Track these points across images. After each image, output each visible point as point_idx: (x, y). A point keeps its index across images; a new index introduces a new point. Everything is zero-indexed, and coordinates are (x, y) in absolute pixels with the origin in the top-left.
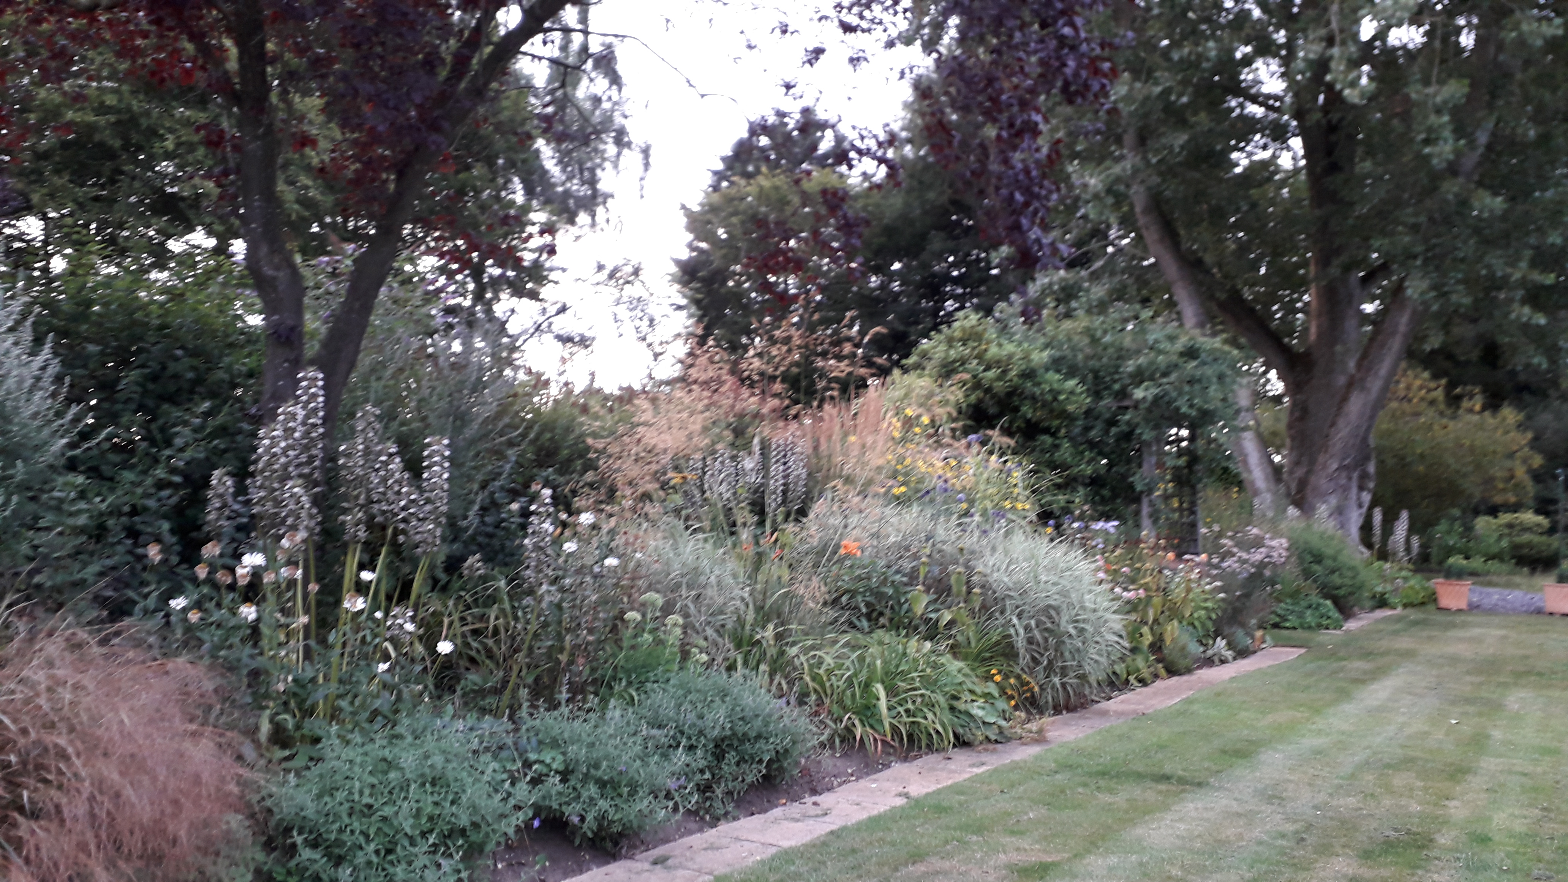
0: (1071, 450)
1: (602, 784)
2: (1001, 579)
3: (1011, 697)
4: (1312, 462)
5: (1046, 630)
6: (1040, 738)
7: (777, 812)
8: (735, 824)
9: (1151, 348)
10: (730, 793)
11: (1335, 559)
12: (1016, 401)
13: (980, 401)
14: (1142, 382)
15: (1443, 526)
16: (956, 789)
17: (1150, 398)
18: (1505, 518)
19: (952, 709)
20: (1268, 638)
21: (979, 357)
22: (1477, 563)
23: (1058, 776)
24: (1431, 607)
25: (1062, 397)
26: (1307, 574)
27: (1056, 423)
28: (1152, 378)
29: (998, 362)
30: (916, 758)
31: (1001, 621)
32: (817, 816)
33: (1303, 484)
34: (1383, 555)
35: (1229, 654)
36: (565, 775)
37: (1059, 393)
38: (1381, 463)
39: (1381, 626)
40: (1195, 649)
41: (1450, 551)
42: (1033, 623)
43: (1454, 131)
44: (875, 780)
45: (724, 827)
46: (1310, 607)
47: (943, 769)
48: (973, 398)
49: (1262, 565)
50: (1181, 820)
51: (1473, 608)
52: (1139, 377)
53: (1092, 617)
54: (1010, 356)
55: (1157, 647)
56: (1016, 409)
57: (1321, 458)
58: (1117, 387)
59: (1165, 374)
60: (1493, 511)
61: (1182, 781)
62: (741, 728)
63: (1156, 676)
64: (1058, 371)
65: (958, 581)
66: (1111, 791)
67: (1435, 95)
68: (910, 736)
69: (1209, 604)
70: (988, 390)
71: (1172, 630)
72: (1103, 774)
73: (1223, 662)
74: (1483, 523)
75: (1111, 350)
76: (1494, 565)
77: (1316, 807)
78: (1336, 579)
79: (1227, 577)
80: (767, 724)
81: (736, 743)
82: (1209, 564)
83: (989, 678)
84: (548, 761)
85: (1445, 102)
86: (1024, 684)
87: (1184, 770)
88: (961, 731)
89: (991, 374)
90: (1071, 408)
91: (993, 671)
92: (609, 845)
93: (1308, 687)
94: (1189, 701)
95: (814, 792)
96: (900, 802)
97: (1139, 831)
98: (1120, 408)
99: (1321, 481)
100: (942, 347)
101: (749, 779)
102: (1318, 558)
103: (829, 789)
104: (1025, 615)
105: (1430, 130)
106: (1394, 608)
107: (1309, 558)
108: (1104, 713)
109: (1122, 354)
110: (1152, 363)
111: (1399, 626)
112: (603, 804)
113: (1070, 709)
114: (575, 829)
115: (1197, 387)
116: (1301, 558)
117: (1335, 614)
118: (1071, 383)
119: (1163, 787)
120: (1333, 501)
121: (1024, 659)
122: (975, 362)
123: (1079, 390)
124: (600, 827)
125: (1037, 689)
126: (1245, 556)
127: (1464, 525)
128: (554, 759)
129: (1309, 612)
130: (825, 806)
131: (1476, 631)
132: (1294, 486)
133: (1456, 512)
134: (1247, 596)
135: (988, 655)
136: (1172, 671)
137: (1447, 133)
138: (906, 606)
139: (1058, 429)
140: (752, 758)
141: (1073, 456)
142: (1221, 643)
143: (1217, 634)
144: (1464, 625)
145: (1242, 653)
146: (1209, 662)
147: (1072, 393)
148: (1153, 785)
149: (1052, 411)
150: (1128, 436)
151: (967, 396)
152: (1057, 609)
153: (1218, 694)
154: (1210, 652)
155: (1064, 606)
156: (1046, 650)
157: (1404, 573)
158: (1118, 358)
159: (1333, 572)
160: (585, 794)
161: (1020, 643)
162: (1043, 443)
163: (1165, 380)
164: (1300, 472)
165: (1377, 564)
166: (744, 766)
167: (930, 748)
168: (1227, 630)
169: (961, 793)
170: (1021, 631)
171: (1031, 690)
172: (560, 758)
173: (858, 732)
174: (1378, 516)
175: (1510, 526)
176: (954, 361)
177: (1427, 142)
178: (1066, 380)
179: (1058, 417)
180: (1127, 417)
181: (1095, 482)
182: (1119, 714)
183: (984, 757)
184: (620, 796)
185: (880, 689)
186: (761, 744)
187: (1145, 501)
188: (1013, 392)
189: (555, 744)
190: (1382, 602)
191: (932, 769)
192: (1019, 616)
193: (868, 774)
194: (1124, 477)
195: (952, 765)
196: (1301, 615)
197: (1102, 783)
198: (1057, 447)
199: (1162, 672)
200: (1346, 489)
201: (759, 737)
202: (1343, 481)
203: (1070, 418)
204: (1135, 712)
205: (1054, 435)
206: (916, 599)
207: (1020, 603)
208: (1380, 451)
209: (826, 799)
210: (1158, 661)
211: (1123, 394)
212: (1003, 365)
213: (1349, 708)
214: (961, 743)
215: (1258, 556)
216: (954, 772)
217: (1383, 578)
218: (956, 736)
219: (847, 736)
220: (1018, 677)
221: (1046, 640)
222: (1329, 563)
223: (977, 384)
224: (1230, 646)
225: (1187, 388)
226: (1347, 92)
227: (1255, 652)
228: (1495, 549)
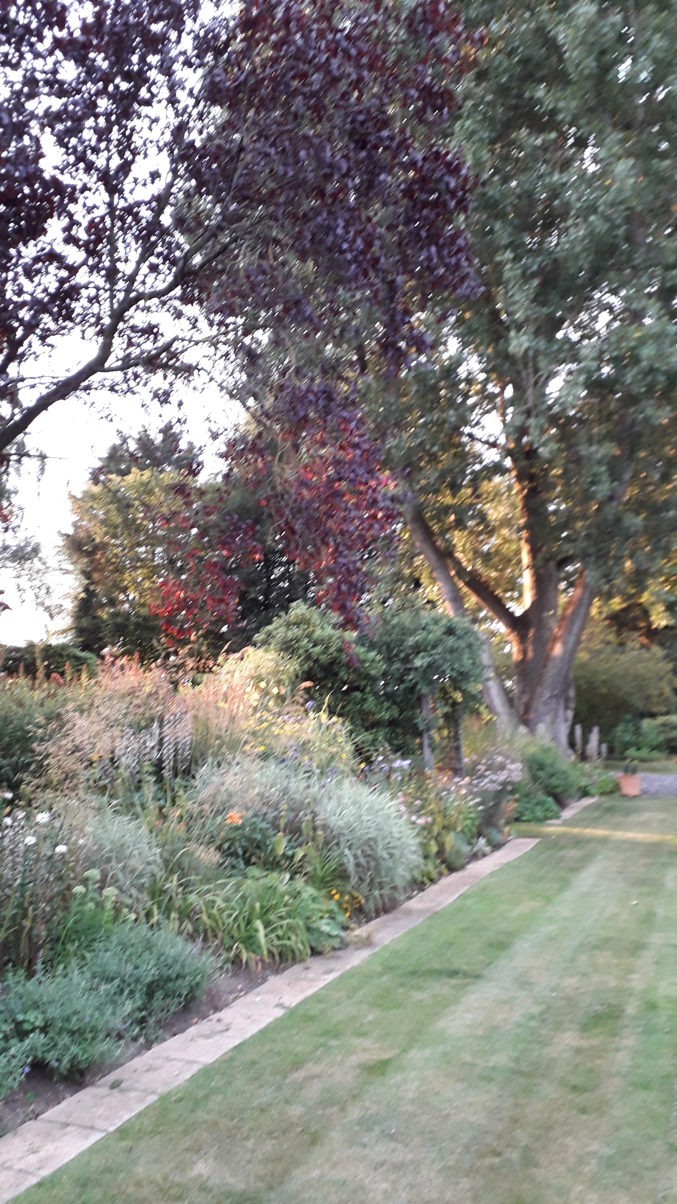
0: (375, 702)
1: (72, 1033)
2: (336, 822)
3: (346, 910)
4: (532, 692)
5: (369, 856)
6: (367, 942)
7: (192, 1031)
8: (165, 1045)
9: (424, 629)
10: (159, 1022)
11: (552, 766)
12: (335, 668)
13: (311, 669)
14: (418, 653)
15: (621, 727)
16: (316, 998)
17: (425, 664)
18: (661, 720)
19: (309, 929)
20: (513, 832)
21: (309, 636)
22: (644, 753)
23: (384, 978)
24: (617, 795)
25: (367, 665)
26: (535, 779)
27: (364, 683)
28: (425, 650)
29: (322, 640)
30: (285, 969)
31: (337, 853)
32: (222, 1031)
33: (528, 708)
34: (584, 757)
35: (488, 849)
36: (44, 1030)
37: (364, 661)
38: (578, 689)
39: (586, 815)
40: (466, 849)
41: (627, 746)
42: (359, 852)
43: (610, 476)
44: (258, 994)
45: (156, 1049)
46: (537, 804)
47: (305, 978)
48: (306, 667)
49: (505, 784)
50: (468, 1011)
51: (644, 792)
52: (418, 649)
53: (398, 843)
54: (330, 637)
55: (440, 853)
56: (336, 674)
57: (539, 690)
58: (402, 655)
59: (434, 647)
60: (653, 715)
61: (466, 975)
62: (166, 972)
63: (441, 875)
64: (363, 645)
65: (307, 826)
66: (419, 988)
67: (597, 452)
68: (280, 954)
69: (473, 815)
70: (316, 661)
71: (450, 840)
72: (413, 973)
73: (484, 855)
74: (646, 723)
75: (397, 630)
76: (655, 754)
77: (552, 990)
78: (554, 781)
79: (483, 793)
80: (183, 966)
81: (162, 984)
82: (470, 784)
83: (331, 897)
84: (32, 1020)
85: (603, 457)
86: (354, 898)
87: (467, 964)
88: (314, 944)
89: (318, 649)
90: (373, 672)
91: (334, 892)
92: (77, 1076)
93: (541, 879)
94: (464, 897)
95: (217, 1009)
96: (279, 1013)
97: (442, 1024)
98: (406, 669)
99: (539, 705)
100: (283, 629)
101: (173, 1009)
102: (541, 767)
103: (227, 1005)
104: (354, 847)
105: (595, 475)
106: (593, 796)
107: (536, 767)
108: (409, 913)
109: (406, 632)
110: (425, 639)
111: (596, 814)
112: (74, 1049)
113: (386, 911)
114: (53, 1070)
115: (455, 655)
116: (530, 768)
117: (555, 807)
118: (372, 654)
119: (454, 981)
120: (548, 719)
121: (354, 880)
122: (306, 641)
123: (378, 657)
124: (72, 1066)
125: (363, 901)
126: (494, 777)
127: (634, 725)
128: (36, 1018)
129: (538, 808)
130: (226, 1021)
131: (646, 816)
132: (522, 709)
133: (628, 716)
134: (497, 805)
135: (328, 879)
136: (452, 869)
137: (605, 477)
138: (270, 847)
139: (365, 687)
140: (174, 992)
141: (376, 705)
142: (482, 841)
143: (479, 834)
144: (638, 810)
145: (497, 847)
146: (475, 857)
147: (373, 661)
148: (447, 980)
149: (360, 675)
150: (412, 690)
151: (301, 666)
152: (375, 840)
153: (483, 889)
154: (475, 849)
155: (380, 838)
156: (368, 869)
157: (598, 771)
158: (403, 634)
159: (552, 776)
160: (61, 1044)
161: (351, 867)
162: (355, 697)
163: (434, 652)
164: (525, 698)
165: (580, 765)
166: (168, 1000)
167: (294, 959)
168: (486, 831)
169: (320, 1001)
170: (352, 859)
171: (359, 902)
172: (40, 1017)
173: (244, 956)
174: (578, 730)
175: (664, 725)
176: (291, 640)
177: (593, 483)
178: (368, 651)
179: (364, 679)
180: (411, 677)
181: (392, 723)
182: (421, 912)
183: (332, 964)
184: (85, 1040)
185: (259, 924)
186: (179, 982)
187: (425, 736)
188: (333, 662)
189: (36, 1006)
190: (585, 793)
191: (297, 980)
192: (350, 848)
193: (252, 988)
194: (412, 718)
195: (311, 975)
196: (533, 812)
197: (414, 981)
198: (365, 700)
199: (445, 871)
200: (556, 712)
201: (178, 977)
202: (554, 706)
203: (374, 680)
204: (428, 910)
205: (362, 691)
206: (279, 842)
207: (350, 837)
208: (576, 679)
209: (226, 1015)
210: (443, 862)
211: (406, 660)
212: (325, 643)
213: (568, 895)
214: (315, 952)
215: (502, 776)
216: (312, 980)
217: (584, 774)
218: (312, 949)
219: (236, 961)
220: (350, 893)
221: (368, 862)
222: (549, 770)
223: (308, 657)
224: (489, 843)
225: (449, 657)
226: (541, 450)
227: (504, 844)
228: (655, 743)
